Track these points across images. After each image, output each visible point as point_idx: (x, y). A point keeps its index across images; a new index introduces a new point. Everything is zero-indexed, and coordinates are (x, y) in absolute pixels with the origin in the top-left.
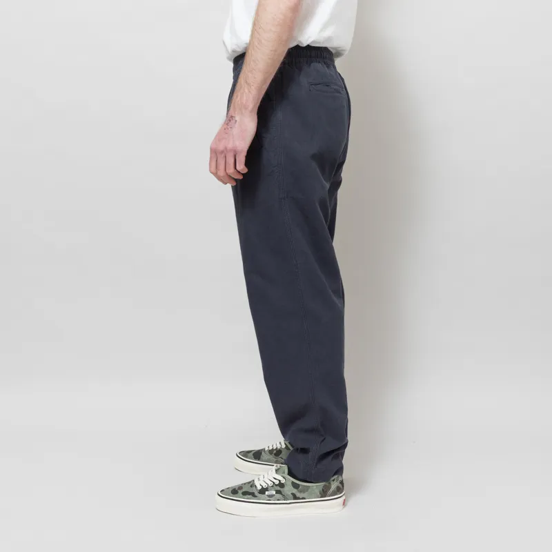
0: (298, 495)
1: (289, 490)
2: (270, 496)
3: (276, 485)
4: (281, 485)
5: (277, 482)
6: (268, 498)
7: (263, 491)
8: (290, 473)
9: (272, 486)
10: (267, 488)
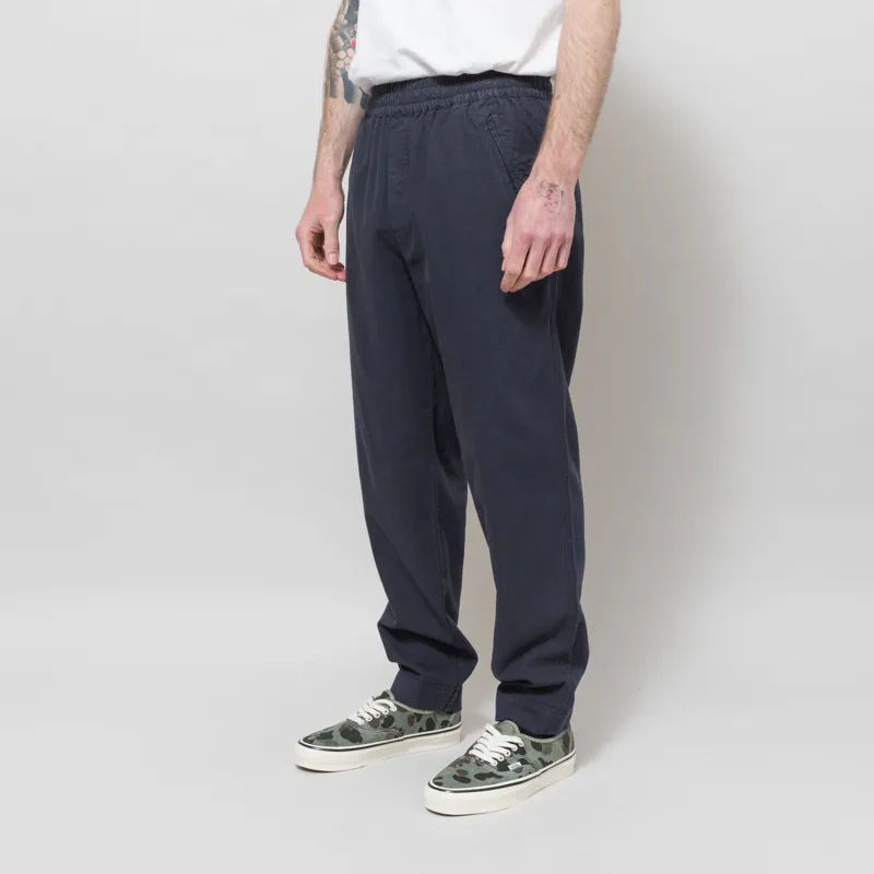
0: (547, 759)
1: (532, 755)
2: (518, 770)
3: (516, 753)
4: (521, 751)
5: (515, 748)
6: (518, 775)
7: (503, 766)
8: (523, 731)
9: (511, 756)
10: (505, 761)
